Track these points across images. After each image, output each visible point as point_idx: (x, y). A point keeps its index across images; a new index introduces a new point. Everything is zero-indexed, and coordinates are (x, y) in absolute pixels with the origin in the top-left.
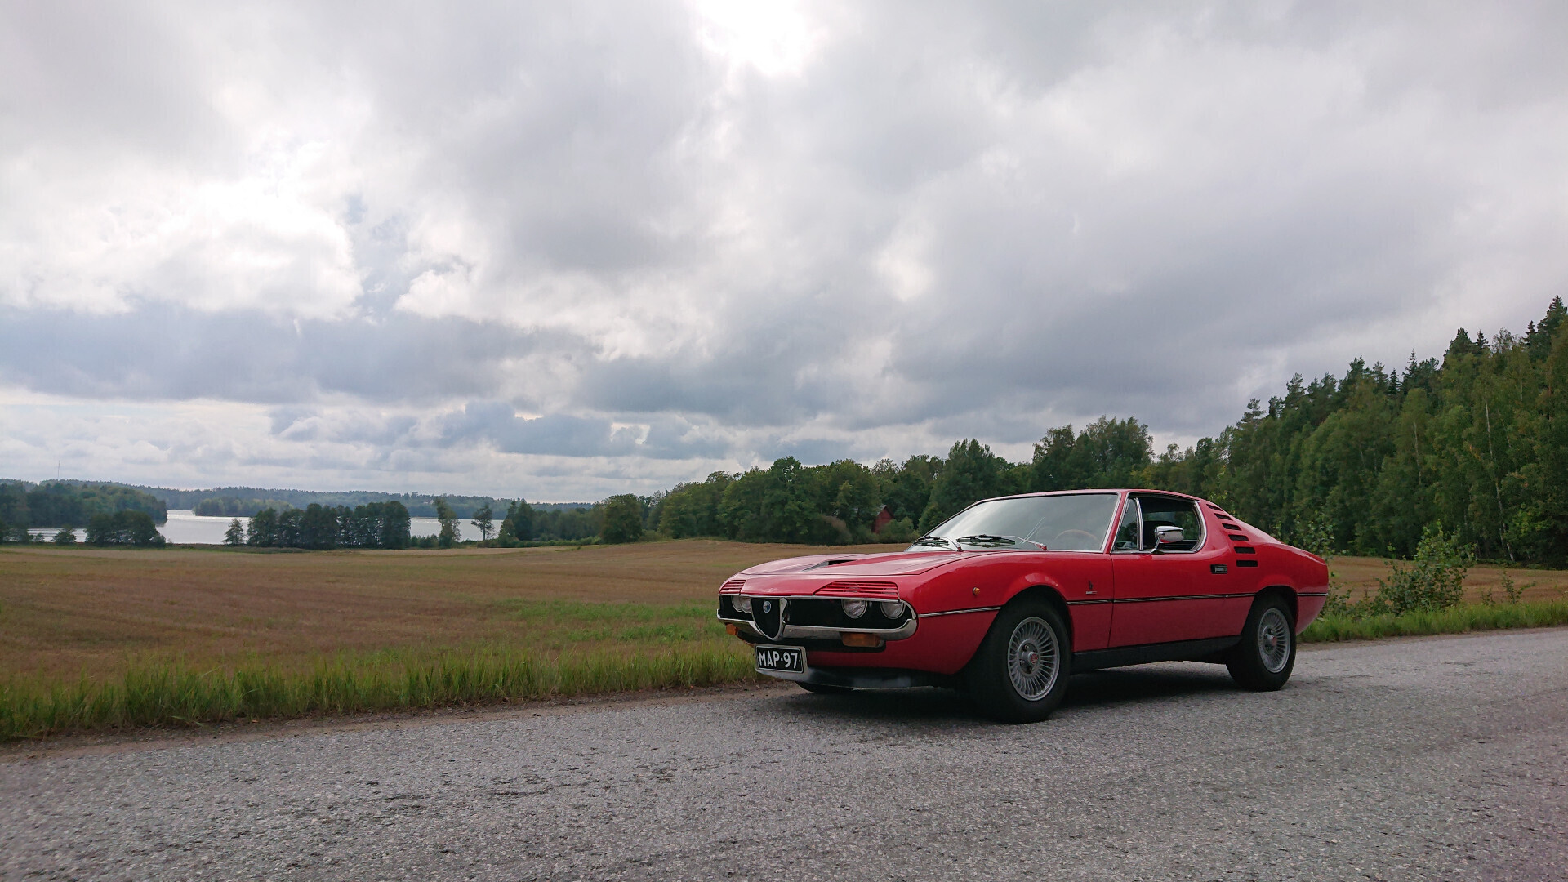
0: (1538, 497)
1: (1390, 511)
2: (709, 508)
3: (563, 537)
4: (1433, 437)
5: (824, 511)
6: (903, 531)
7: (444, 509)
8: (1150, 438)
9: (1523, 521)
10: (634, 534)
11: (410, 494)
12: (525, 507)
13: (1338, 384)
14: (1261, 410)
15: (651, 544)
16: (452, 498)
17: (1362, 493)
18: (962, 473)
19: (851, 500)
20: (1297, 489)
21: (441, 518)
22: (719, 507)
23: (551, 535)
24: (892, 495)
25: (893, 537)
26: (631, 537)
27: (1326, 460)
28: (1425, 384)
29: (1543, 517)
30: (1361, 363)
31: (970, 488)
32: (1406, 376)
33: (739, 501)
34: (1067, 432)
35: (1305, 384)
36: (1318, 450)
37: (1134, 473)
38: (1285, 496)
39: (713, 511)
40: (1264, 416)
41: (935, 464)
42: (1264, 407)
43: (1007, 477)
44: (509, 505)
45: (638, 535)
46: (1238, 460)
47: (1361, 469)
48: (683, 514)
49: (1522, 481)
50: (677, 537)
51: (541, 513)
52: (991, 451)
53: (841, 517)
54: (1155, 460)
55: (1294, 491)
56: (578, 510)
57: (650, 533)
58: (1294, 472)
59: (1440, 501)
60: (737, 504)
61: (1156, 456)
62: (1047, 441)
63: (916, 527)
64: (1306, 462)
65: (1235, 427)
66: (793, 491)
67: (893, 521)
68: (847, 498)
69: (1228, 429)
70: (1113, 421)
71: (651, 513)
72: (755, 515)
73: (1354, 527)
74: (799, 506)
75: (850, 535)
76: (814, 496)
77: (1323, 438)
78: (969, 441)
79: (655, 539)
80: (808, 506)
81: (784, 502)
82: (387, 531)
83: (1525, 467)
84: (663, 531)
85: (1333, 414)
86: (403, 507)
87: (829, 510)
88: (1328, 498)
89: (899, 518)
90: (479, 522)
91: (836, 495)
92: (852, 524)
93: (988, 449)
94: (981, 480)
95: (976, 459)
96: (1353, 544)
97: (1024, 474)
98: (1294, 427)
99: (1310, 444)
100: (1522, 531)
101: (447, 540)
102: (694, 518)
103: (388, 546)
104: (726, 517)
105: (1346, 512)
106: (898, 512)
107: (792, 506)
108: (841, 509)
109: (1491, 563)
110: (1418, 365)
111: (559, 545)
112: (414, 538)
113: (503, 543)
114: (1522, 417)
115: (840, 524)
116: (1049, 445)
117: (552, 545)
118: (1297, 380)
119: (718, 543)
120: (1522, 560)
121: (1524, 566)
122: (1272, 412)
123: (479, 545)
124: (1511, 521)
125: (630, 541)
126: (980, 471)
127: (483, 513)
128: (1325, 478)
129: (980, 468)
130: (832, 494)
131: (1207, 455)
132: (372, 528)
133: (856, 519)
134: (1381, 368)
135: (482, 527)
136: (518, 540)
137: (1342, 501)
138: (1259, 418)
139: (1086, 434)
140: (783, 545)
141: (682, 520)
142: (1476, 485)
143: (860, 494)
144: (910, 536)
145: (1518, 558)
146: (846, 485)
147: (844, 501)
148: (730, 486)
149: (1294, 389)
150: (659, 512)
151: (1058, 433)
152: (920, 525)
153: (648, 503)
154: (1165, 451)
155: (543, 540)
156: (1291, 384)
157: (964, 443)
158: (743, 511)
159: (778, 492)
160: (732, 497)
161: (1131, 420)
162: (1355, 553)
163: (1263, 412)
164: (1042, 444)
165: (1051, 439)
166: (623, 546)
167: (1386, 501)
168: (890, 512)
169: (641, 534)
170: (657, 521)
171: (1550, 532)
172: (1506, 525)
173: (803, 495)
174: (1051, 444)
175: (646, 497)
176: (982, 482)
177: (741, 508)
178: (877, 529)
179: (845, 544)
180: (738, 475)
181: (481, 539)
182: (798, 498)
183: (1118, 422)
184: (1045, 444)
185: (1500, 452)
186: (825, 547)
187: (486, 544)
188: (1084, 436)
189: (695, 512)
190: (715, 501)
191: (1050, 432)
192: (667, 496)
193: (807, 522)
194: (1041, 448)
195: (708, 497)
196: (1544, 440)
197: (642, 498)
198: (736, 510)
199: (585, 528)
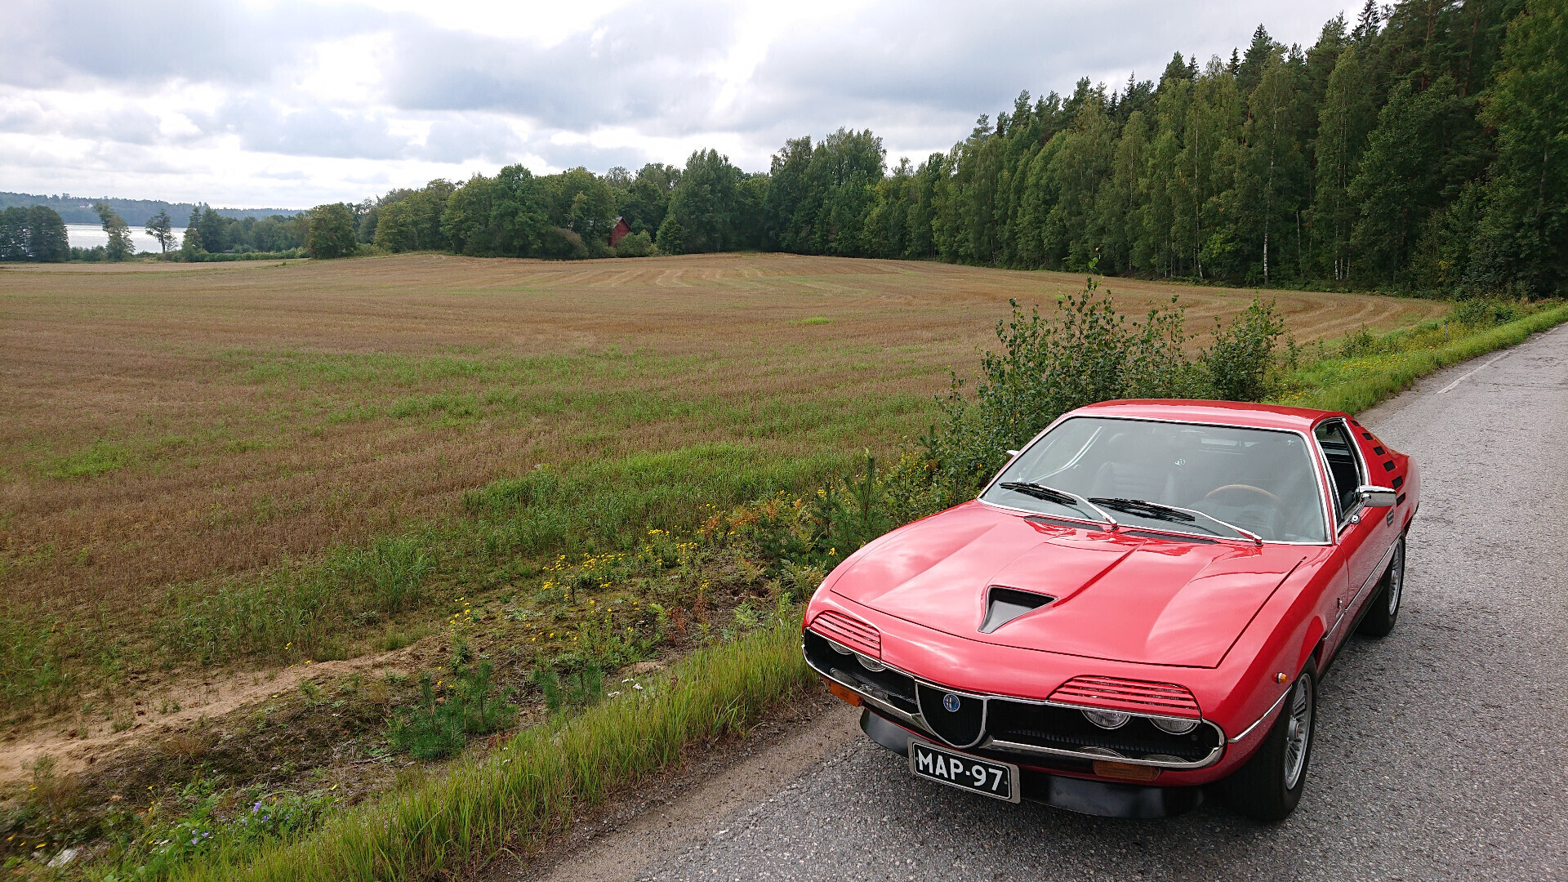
0: (1231, 221)
1: (1102, 231)
2: (430, 219)
3: (261, 249)
4: (1147, 161)
5: (558, 223)
6: (641, 245)
7: (107, 214)
8: (884, 151)
9: (1216, 244)
10: (347, 249)
11: (60, 196)
12: (211, 215)
13: (1061, 102)
14: (989, 126)
15: (365, 259)
16: (115, 200)
17: (1080, 214)
18: (701, 183)
19: (587, 211)
20: (1020, 206)
21: (106, 227)
22: (442, 218)
23: (246, 246)
24: (627, 206)
25: (631, 251)
26: (344, 251)
27: (1051, 179)
28: (1139, 107)
29: (1232, 240)
30: (1087, 83)
31: (708, 200)
32: (1124, 97)
33: (464, 212)
34: (806, 143)
35: (1033, 102)
36: (1044, 169)
37: (868, 187)
38: (1009, 212)
39: (435, 221)
40: (992, 132)
41: (671, 174)
42: (993, 123)
43: (745, 189)
44: (191, 212)
45: (352, 249)
46: (966, 176)
47: (1081, 189)
48: (402, 225)
49: (1220, 205)
50: (396, 251)
51: (230, 221)
52: (729, 163)
53: (575, 230)
54: (889, 173)
55: (1019, 208)
56: (275, 217)
57: (364, 246)
58: (1020, 191)
59: (1148, 223)
60: (461, 215)
61: (889, 169)
62: (785, 151)
63: (653, 241)
64: (1031, 180)
65: (965, 142)
66: (523, 201)
67: (630, 234)
68: (581, 209)
69: (959, 145)
70: (851, 132)
71: (364, 222)
72: (483, 228)
73: (1069, 245)
74: (531, 219)
75: (586, 249)
76: (546, 207)
77: (1048, 159)
78: (708, 151)
79: (371, 253)
80: (540, 218)
81: (514, 214)
82: (36, 241)
83: (1224, 193)
84: (380, 245)
85: (1057, 135)
86: (54, 213)
87: (562, 222)
88: (1049, 215)
89: (637, 231)
90: (155, 232)
91: (570, 206)
92: (588, 237)
93: (726, 160)
94: (720, 192)
95: (715, 171)
96: (1066, 260)
97: (761, 186)
98: (1022, 146)
99: (1037, 163)
100: (1215, 252)
101: (118, 251)
102: (414, 230)
103: (41, 259)
104: (451, 229)
105: (1064, 230)
106: (635, 224)
107: (522, 217)
108: (576, 221)
109: (1184, 281)
110: (1136, 87)
111: (257, 258)
112: (75, 249)
113: (188, 256)
114: (1226, 143)
115: (576, 238)
116: (787, 156)
117: (249, 258)
118: (1025, 96)
119: (444, 257)
120: (1209, 278)
121: (1211, 284)
122: (1000, 129)
123: (159, 258)
124: (1206, 242)
125: (343, 256)
126: (719, 182)
127: (160, 218)
128: (1048, 197)
129: (719, 179)
130: (565, 204)
131: (937, 171)
132: (17, 238)
133: (592, 232)
134: (1103, 89)
135: (161, 237)
136: (206, 252)
137: (1061, 220)
138: (987, 134)
139: (823, 146)
140: (515, 260)
141: (401, 232)
142: (1180, 207)
143: (595, 206)
144: (648, 250)
145: (1207, 276)
146: (580, 196)
147: (579, 213)
148: (453, 195)
149: (1021, 106)
150: (373, 224)
151: (797, 144)
152: (658, 237)
153: (358, 210)
154: (899, 165)
155: (237, 252)
156: (1018, 100)
157: (703, 152)
158: (469, 223)
159: (507, 203)
160: (456, 207)
161: (867, 132)
162: (1067, 270)
163: (992, 128)
164: (779, 155)
165: (789, 150)
166: (336, 262)
167: (1100, 222)
168: (627, 224)
169: (355, 249)
170: (370, 232)
171: (1236, 253)
172: (1200, 245)
173: (535, 206)
174: (789, 155)
175: (354, 204)
176: (720, 194)
177: (467, 219)
178: (614, 242)
179: (583, 258)
180: (460, 183)
181: (160, 251)
182: (529, 209)
183: (855, 134)
184: (783, 155)
185: (1204, 178)
186: (561, 261)
187: (169, 257)
188: (821, 147)
189: (415, 223)
190: (437, 211)
191: (789, 142)
192: (378, 204)
193: (540, 235)
194: (779, 159)
195: (428, 207)
196: (1242, 168)
197: (351, 205)
198: (461, 222)
199: (286, 238)
